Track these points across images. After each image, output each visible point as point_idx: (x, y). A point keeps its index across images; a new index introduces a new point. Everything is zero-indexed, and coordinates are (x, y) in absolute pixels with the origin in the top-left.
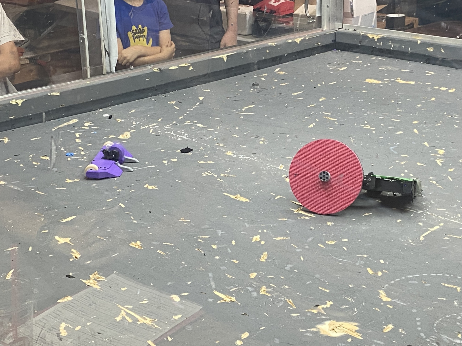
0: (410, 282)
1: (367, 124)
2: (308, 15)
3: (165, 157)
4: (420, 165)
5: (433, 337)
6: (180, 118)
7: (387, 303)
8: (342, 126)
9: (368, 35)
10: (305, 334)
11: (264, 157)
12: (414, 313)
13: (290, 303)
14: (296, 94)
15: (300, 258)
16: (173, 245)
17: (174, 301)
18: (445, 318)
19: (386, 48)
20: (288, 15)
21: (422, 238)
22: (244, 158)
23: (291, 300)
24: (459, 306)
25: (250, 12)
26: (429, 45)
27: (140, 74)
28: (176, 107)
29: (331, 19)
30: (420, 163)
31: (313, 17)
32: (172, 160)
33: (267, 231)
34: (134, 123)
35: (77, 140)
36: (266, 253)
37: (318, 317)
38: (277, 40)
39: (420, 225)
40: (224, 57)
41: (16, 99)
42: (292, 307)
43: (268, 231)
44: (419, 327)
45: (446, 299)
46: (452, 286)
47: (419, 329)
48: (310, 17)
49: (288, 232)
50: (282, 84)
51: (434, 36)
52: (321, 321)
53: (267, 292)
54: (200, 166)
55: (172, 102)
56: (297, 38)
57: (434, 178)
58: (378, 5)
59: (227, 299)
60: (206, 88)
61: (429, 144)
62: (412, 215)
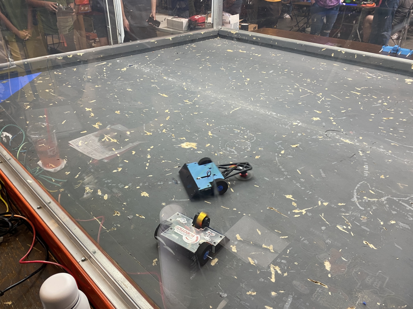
0: (222, 128)
1: (222, 68)
2: (208, 22)
3: (138, 78)
4: (239, 84)
5: (223, 149)
6: (149, 63)
7: (210, 136)
8: (213, 68)
9: (231, 32)
10: (176, 147)
11: (178, 79)
12: (219, 139)
14: (198, 55)
15: (182, 119)
16: (132, 113)
17: (127, 134)
18: (231, 141)
19: (238, 37)
20: (201, 23)
21: (231, 112)
22: (170, 80)
23: (174, 135)
25: (187, 21)
26: (254, 36)
27: (134, 44)
28: (148, 59)
29: (217, 24)
31: (210, 23)
32: (141, 79)
33: (172, 108)
34: (129, 64)
35: (104, 71)
36: (169, 116)
38: (194, 32)
39: (232, 107)
40: (171, 38)
41: (80, 53)
42: (173, 137)
46: (237, 130)
47: (220, 145)
48: (208, 23)
49: (180, 109)
50: (194, 51)
51: (256, 33)
52: (183, 142)
53: (165, 131)
54: (151, 82)
55: (147, 57)
56: (202, 32)
57: (243, 89)
58: (240, 19)
59: (149, 134)
60: (162, 51)
61: (245, 76)
62: (230, 104)
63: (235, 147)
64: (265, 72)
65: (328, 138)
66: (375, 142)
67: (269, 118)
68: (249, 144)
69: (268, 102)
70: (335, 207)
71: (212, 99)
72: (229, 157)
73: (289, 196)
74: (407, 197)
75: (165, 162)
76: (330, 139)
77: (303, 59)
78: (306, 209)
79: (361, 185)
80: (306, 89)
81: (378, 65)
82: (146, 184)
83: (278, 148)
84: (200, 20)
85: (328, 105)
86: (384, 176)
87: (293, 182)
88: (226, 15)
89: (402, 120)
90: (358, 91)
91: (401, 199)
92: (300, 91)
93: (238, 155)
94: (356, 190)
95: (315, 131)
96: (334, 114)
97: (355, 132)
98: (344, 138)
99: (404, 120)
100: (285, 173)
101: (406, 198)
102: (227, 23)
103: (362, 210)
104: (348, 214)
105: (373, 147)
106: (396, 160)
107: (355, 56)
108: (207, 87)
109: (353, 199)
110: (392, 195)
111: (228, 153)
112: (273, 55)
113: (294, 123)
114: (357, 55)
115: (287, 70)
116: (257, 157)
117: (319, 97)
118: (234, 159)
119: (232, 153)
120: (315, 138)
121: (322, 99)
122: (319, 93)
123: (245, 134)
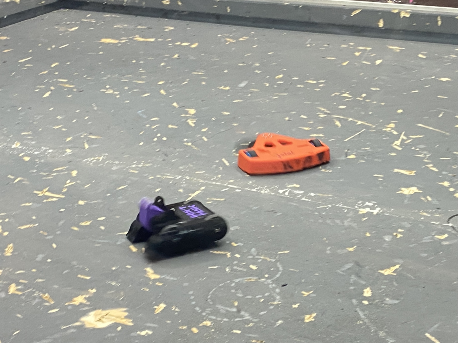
1: (108, 89)
4: (172, 128)
5: (208, 310)
7: (155, 280)
8: (81, 93)
10: (68, 331)
12: (185, 287)
13: (46, 299)
14: (23, 61)
15: (52, 246)
18: (220, 287)
23: (47, 295)
24: (231, 272)
30: (172, 125)
33: (9, 220)
36: (11, 245)
37: (81, 309)
39: (180, 192)
42: (48, 302)
43: (11, 221)
44: (194, 301)
45: (216, 267)
46: (222, 252)
47: (194, 303)
49: (34, 218)
50: (6, 51)
52: (85, 313)
53: (17, 290)
61: (178, 103)
62: (171, 182)
63: (238, 299)
64: (228, 88)
67: (292, 205)
68: (270, 286)
71: (115, 176)
72: (235, 331)
80: (350, 117)
83: (352, 285)
85: (423, 151)
92: (337, 126)
93: (256, 320)
95: (422, 222)
96: (447, 173)
107: (438, 21)
108: (87, 146)
111: (225, 320)
112: (228, 40)
113: (361, 210)
114: (440, 18)
115: (281, 76)
116: (308, 319)
117: (389, 134)
118: (251, 335)
119: (236, 318)
120: (431, 242)
121: (400, 140)
122: (388, 124)
123: (250, 259)
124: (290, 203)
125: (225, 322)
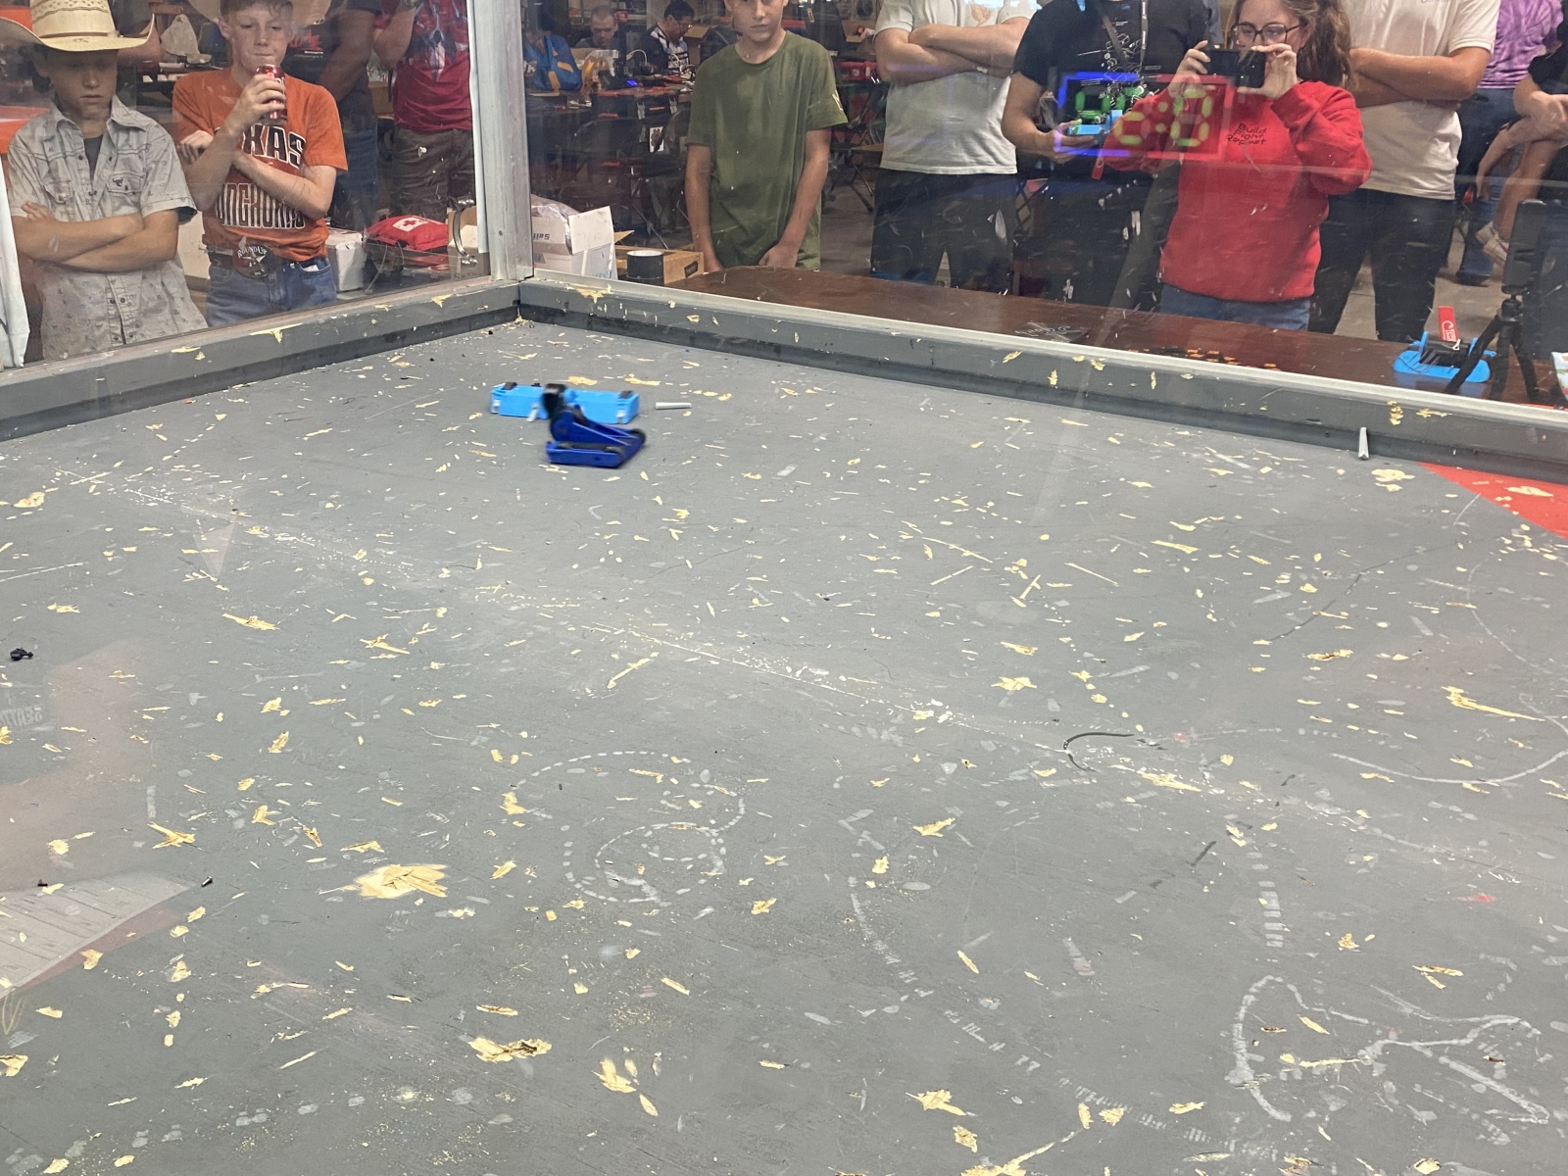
0: (570, 771)
1: (552, 464)
3: (112, 543)
4: (638, 541)
5: (588, 880)
6: (166, 458)
7: (515, 817)
9: (580, 291)
10: (329, 899)
11: (329, 535)
12: (563, 832)
13: (311, 837)
14: (423, 406)
15: (357, 740)
16: (82, 730)
17: (54, 854)
18: (622, 837)
19: (614, 315)
20: (429, 250)
21: (612, 684)
22: (286, 539)
23: (314, 830)
24: (654, 811)
25: (356, 244)
26: (691, 310)
27: (81, 368)
28: (161, 437)
29: (509, 258)
30: (639, 536)
31: (473, 253)
32: (126, 549)
33: (300, 688)
34: (58, 474)
36: (287, 734)
37: (365, 861)
38: (396, 299)
39: (613, 658)
40: (277, 332)
42: (311, 843)
43: (303, 688)
44: (566, 861)
45: (631, 799)
46: (648, 773)
47: (567, 864)
48: (464, 253)
49: (343, 687)
50: (400, 387)
51: (700, 293)
52: (368, 869)
53: (268, 818)
54: (184, 560)
55: (156, 427)
56: (439, 295)
57: (660, 564)
58: (616, 230)
59: (176, 838)
60: (236, 396)
61: (662, 499)
62: (603, 640)
63: (648, 861)
64: (758, 477)
65: (1082, 773)
66: (1293, 776)
67: (799, 694)
68: (713, 841)
69: (784, 619)
70: (1159, 1124)
71: (510, 622)
72: (621, 922)
73: (935, 1097)
74: (1468, 1032)
75: (273, 991)
76: (1090, 780)
77: (924, 403)
78: (1025, 1157)
79: (1261, 994)
80: (953, 543)
81: (1250, 416)
82: (167, 1137)
83: (858, 849)
84: (421, 237)
85: (1062, 612)
86: (1353, 939)
87: (946, 1018)
88: (549, 210)
89: (1390, 660)
90: (1182, 537)
91: (1445, 1046)
92: (927, 556)
93: (665, 904)
94: (1241, 1027)
95: (1020, 743)
96: (1091, 655)
97: (1198, 731)
98: (1151, 766)
99: (1399, 657)
100: (903, 975)
101: (1464, 1037)
102: (554, 250)
103: (1284, 1122)
104: (1223, 1152)
105: (1286, 802)
106: (1393, 850)
107: (1151, 381)
108: (479, 565)
109: (1232, 1072)
110: (1401, 1032)
111: (612, 899)
112: (786, 390)
113: (918, 712)
114: (1156, 376)
115: (858, 460)
116: (759, 908)
117: (1014, 579)
118: (647, 932)
119: (632, 898)
120: (1024, 781)
121: (1029, 589)
122: (1017, 560)
123: (693, 788)
124: (799, 691)
125: (610, 903)
